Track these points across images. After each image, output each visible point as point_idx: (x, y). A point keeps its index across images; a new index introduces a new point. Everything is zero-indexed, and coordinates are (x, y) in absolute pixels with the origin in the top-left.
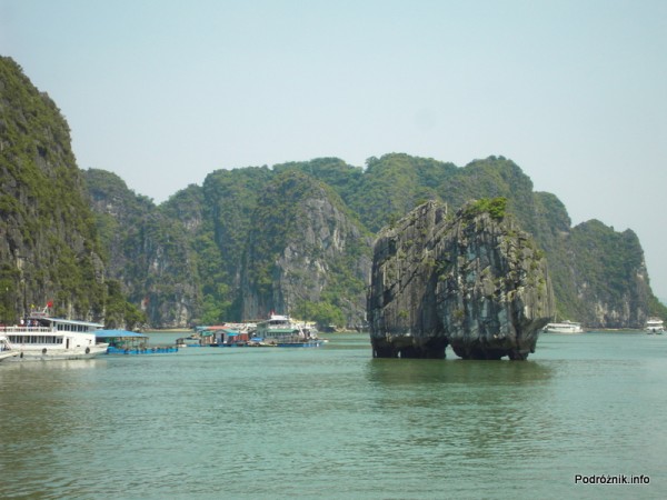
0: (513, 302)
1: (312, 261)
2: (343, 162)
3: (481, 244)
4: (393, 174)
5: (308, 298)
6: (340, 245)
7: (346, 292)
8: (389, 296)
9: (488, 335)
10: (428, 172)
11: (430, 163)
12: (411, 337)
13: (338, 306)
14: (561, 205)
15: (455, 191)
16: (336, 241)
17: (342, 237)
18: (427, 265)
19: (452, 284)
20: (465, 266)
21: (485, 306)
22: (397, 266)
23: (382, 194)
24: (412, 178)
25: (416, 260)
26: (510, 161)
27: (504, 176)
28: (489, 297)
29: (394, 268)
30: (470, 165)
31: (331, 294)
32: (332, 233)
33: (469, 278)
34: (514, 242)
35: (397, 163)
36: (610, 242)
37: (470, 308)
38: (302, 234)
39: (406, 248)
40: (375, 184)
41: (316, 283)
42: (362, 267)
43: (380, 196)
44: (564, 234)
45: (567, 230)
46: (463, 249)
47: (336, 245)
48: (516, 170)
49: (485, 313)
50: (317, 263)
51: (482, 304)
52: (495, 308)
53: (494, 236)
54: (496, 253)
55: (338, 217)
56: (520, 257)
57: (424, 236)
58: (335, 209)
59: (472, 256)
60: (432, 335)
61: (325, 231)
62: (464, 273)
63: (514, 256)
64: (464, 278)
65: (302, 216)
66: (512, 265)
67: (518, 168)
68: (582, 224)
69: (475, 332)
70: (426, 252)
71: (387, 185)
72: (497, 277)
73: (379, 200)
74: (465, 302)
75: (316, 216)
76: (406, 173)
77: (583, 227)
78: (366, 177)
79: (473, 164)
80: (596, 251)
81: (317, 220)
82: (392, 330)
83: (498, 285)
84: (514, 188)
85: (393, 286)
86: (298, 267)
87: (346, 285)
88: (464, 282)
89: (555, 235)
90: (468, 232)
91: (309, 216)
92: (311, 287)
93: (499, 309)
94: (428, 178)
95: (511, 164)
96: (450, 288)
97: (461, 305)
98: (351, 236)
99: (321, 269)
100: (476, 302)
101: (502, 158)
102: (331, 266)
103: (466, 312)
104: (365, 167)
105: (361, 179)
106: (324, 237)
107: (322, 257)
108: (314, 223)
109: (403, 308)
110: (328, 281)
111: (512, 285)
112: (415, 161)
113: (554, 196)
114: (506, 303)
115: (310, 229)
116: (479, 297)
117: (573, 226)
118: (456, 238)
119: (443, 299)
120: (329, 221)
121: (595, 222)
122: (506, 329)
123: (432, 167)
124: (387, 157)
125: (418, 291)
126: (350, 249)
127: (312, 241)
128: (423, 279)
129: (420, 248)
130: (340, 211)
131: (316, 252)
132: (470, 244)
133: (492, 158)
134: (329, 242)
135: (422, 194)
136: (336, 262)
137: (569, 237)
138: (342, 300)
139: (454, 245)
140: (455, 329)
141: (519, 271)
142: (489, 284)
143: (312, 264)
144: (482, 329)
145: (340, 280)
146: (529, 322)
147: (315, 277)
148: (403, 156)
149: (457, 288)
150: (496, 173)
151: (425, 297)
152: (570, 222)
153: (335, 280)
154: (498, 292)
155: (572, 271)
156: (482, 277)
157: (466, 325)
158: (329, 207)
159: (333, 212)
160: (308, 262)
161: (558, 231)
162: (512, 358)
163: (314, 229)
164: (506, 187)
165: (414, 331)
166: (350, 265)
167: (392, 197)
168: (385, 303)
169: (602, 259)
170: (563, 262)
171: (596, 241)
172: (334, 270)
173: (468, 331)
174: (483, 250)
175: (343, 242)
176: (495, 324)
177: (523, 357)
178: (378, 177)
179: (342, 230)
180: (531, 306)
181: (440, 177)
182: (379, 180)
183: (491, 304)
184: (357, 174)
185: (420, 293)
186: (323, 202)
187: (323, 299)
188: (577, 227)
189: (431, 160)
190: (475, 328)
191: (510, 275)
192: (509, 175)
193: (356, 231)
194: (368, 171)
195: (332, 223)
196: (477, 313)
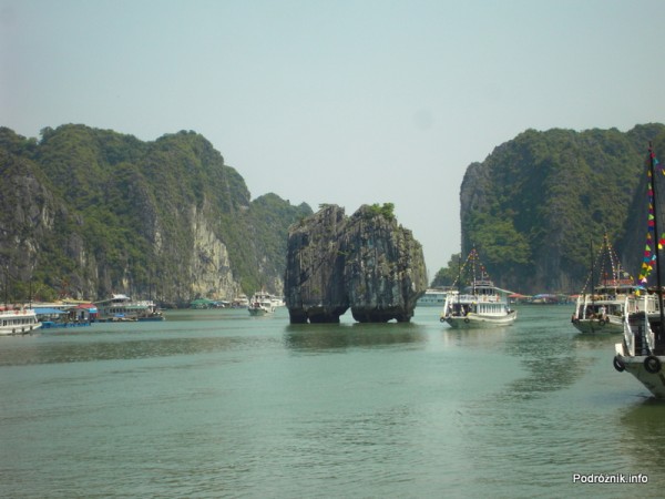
0: (404, 280)
1: (22, 241)
2: (13, 132)
3: (378, 237)
4: (74, 147)
5: (19, 278)
6: (48, 223)
7: (58, 272)
8: (304, 277)
9: (384, 304)
10: (109, 144)
11: (109, 135)
12: (322, 308)
13: (51, 285)
14: (241, 179)
15: (156, 167)
16: (45, 219)
17: (50, 216)
18: (333, 253)
19: (356, 267)
20: (366, 254)
21: (383, 283)
22: (310, 255)
23: (64, 168)
24: (93, 151)
25: (324, 250)
26: (201, 136)
27: (196, 151)
28: (386, 277)
29: (309, 256)
30: (161, 139)
31: (43, 273)
32: (41, 211)
33: (370, 262)
34: (402, 236)
35: (77, 135)
36: (286, 216)
37: (370, 285)
38: (10, 212)
39: (316, 241)
40: (55, 156)
41: (27, 262)
42: (72, 246)
43: (62, 170)
44: (244, 208)
45: (247, 203)
46: (364, 241)
47: (45, 223)
48: (207, 145)
49: (382, 288)
50: (28, 242)
51: (380, 282)
52: (390, 284)
53: (388, 231)
54: (390, 244)
55: (46, 194)
56: (407, 247)
57: (329, 232)
58: (43, 187)
59: (371, 247)
60: (339, 305)
61: (34, 209)
62: (366, 259)
63: (403, 246)
64: (365, 263)
65: (10, 194)
66: (402, 253)
67: (209, 143)
68: (260, 198)
69: (374, 303)
70: (331, 244)
71: (68, 159)
72: (390, 262)
73: (61, 174)
74: (367, 280)
75: (25, 194)
76: (86, 145)
77: (262, 200)
78: (42, 148)
79: (164, 138)
80: (274, 225)
81: (26, 198)
82: (308, 303)
83: (391, 267)
84: (205, 163)
85: (308, 269)
86: (7, 247)
87: (58, 264)
88: (365, 266)
89: (237, 209)
90: (368, 229)
91: (18, 194)
92: (22, 266)
93: (393, 284)
94: (109, 151)
95: (202, 140)
96: (355, 271)
97: (363, 283)
98: (60, 214)
99: (32, 248)
100: (376, 280)
101: (192, 133)
102: (41, 245)
103: (367, 288)
104: (39, 138)
105: (35, 151)
106: (34, 215)
107: (32, 236)
108: (23, 200)
109: (315, 286)
110: (39, 261)
111: (403, 267)
112: (95, 132)
113: (233, 169)
114: (398, 281)
115: (19, 207)
116: (379, 277)
117: (251, 200)
118: (359, 233)
119: (350, 279)
120: (37, 199)
121: (272, 196)
122: (398, 299)
123: (112, 139)
124: (64, 128)
125: (326, 273)
126: (59, 228)
127: (22, 220)
128: (329, 264)
129: (327, 240)
130: (48, 189)
131: (26, 232)
132: (370, 237)
133: (183, 132)
134: (38, 220)
135: (124, 170)
136: (46, 240)
137: (249, 211)
138: (54, 279)
139: (357, 238)
140: (359, 301)
141: (407, 257)
142: (385, 267)
143: (22, 244)
144: (379, 300)
145: (51, 259)
146: (414, 294)
147: (26, 256)
148: (81, 127)
149: (360, 271)
150: (188, 148)
151: (333, 277)
152: (249, 196)
153: (46, 259)
154: (392, 273)
155: (253, 245)
156: (379, 262)
157: (368, 297)
158: (37, 184)
159: (41, 190)
160: (18, 241)
161: (238, 205)
162: (400, 320)
163: (23, 207)
164: (198, 162)
165: (324, 303)
166: (60, 244)
167: (75, 171)
168: (301, 283)
169: (280, 233)
170: (245, 237)
171: (274, 215)
172: (44, 249)
173: (369, 302)
174: (379, 242)
175: (52, 221)
176: (389, 296)
177: (408, 319)
178: (58, 149)
179: (50, 208)
180: (417, 282)
181: (121, 150)
182: (59, 153)
183: (387, 282)
184: (31, 145)
185: (328, 274)
186: (30, 179)
187: (35, 279)
188: (255, 201)
189: (110, 132)
190: (374, 298)
191: (401, 260)
192: (201, 150)
193: (64, 209)
194: (44, 142)
195: (40, 201)
196: (376, 288)
